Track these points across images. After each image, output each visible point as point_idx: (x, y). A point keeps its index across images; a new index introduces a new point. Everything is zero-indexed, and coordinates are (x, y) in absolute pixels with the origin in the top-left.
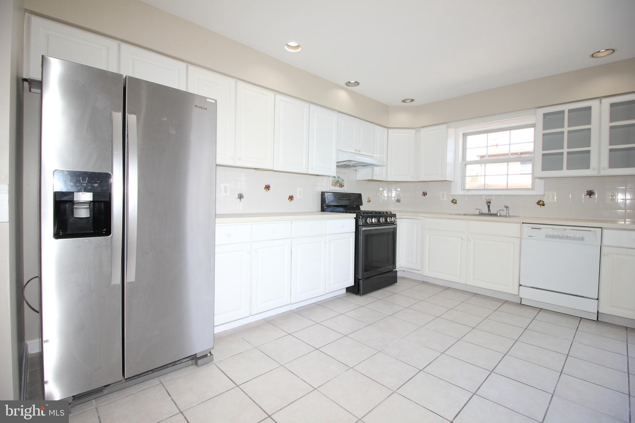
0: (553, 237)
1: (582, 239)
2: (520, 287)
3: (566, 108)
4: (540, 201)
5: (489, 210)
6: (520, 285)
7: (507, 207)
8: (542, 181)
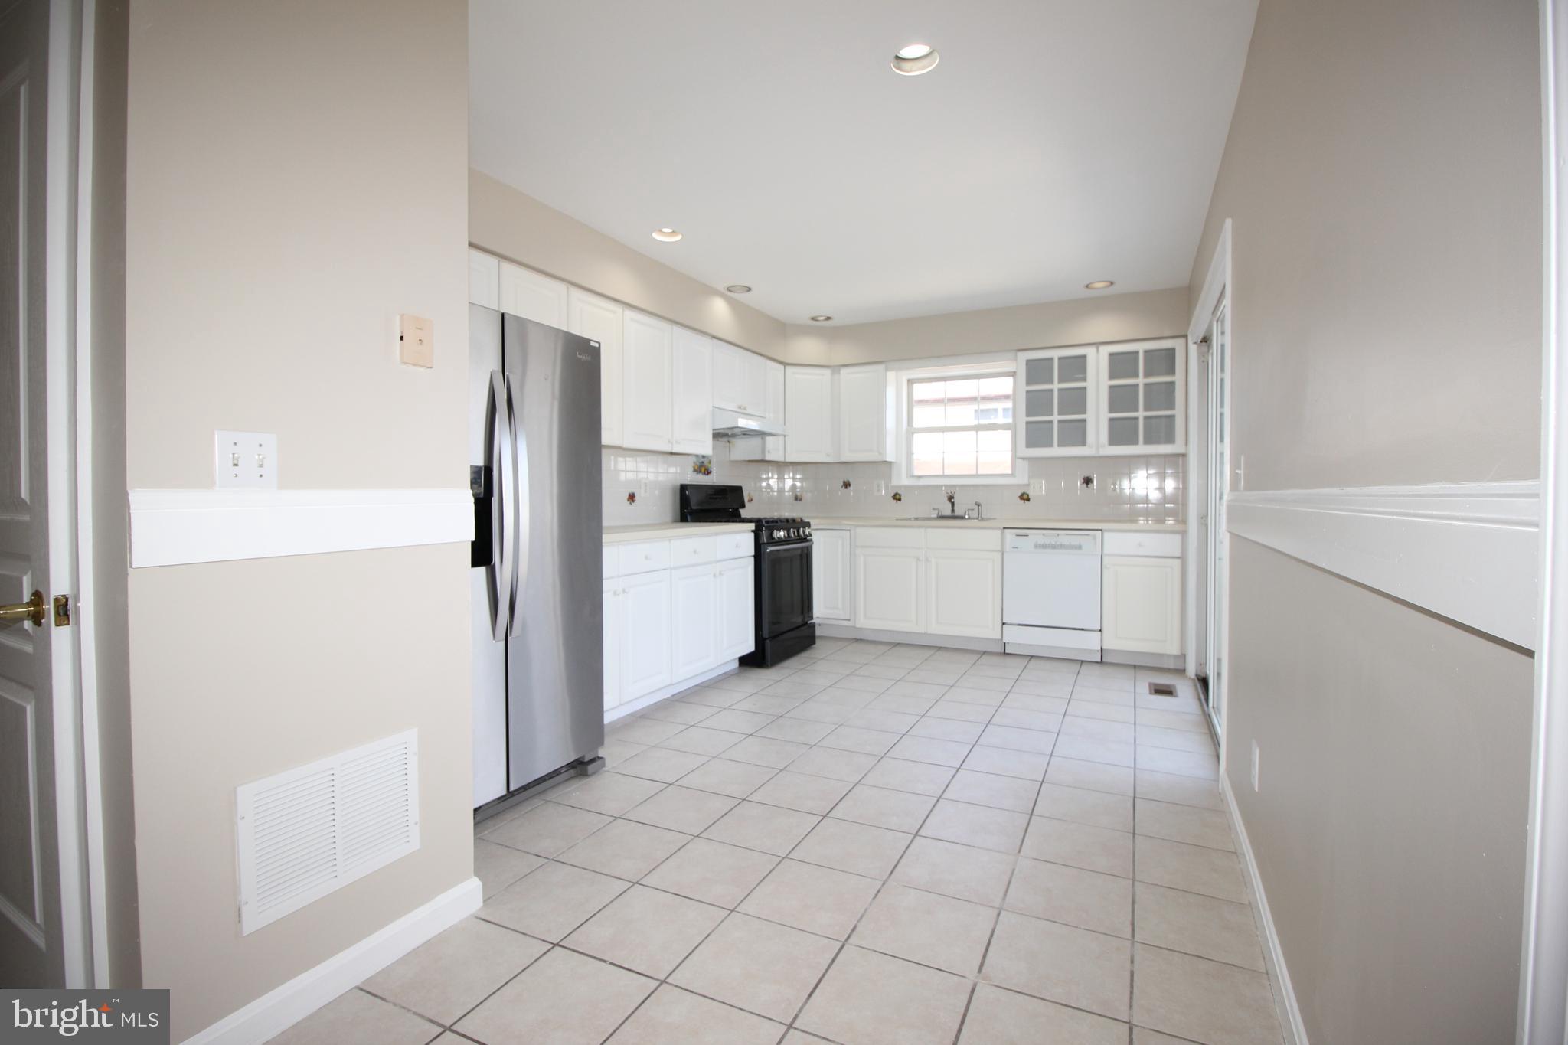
0: (1044, 546)
1: (1080, 547)
2: (1004, 626)
3: (1056, 354)
4: (1024, 493)
5: (953, 511)
6: (1004, 624)
7: (978, 505)
8: (1026, 463)
